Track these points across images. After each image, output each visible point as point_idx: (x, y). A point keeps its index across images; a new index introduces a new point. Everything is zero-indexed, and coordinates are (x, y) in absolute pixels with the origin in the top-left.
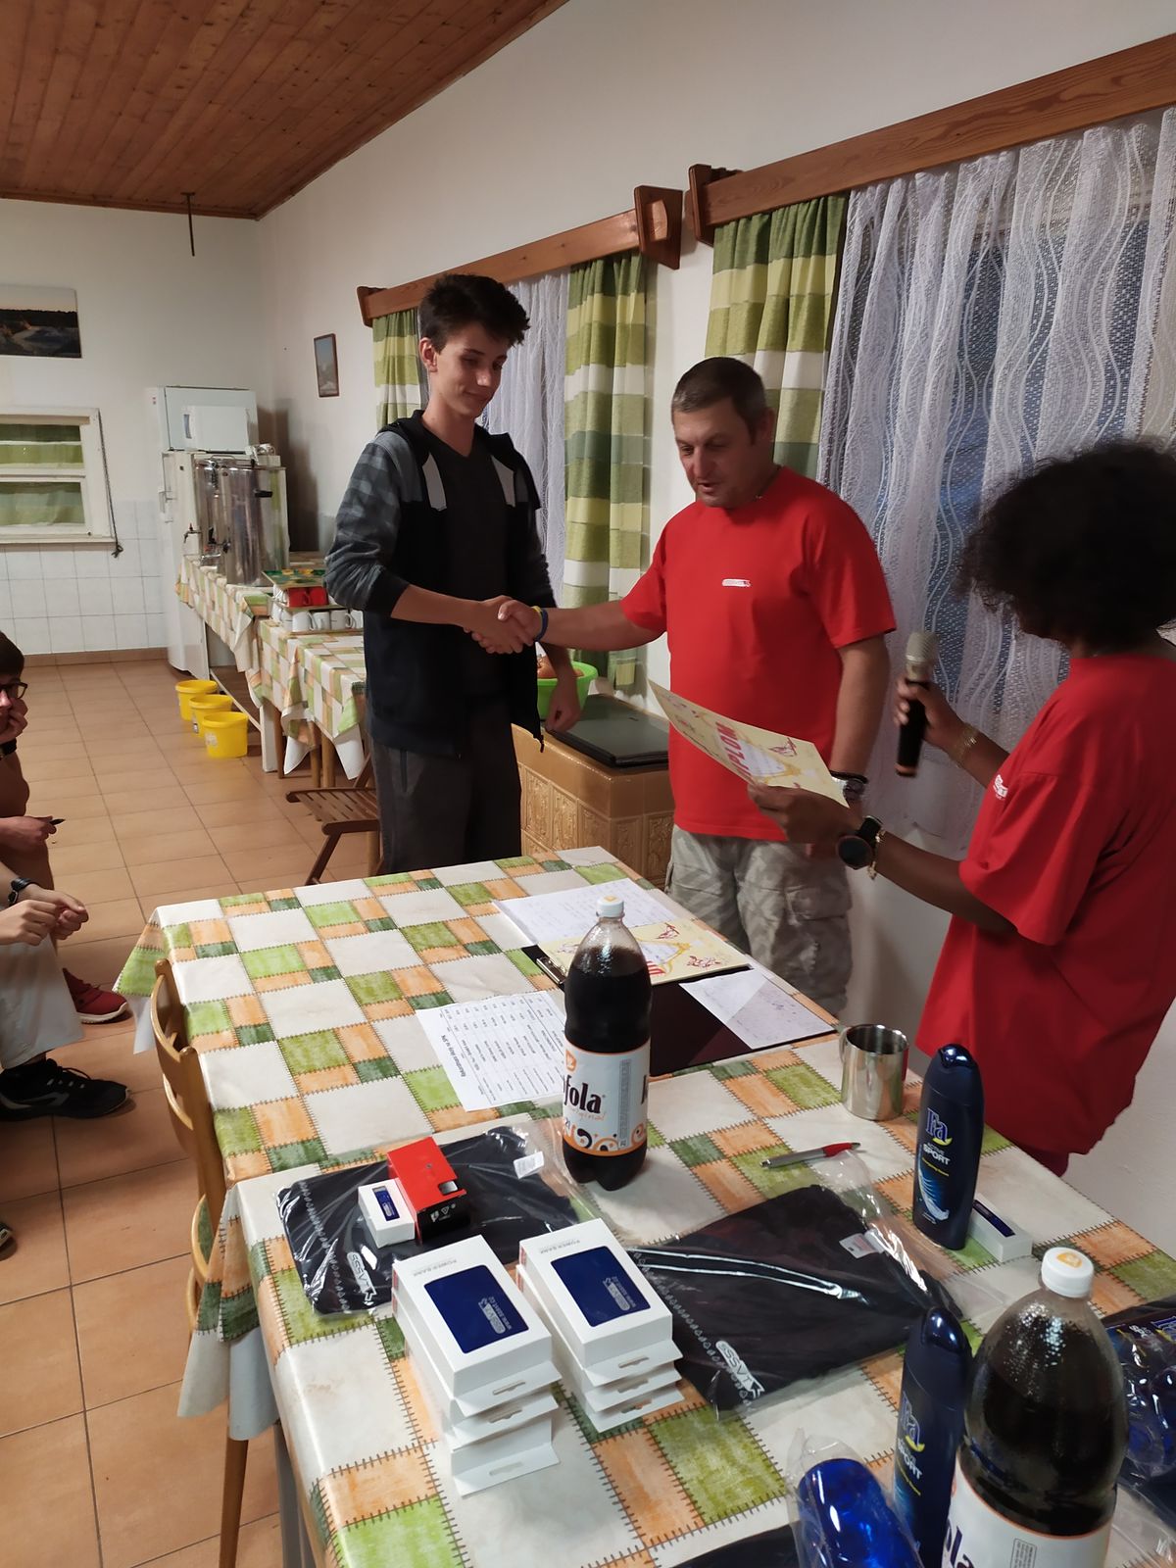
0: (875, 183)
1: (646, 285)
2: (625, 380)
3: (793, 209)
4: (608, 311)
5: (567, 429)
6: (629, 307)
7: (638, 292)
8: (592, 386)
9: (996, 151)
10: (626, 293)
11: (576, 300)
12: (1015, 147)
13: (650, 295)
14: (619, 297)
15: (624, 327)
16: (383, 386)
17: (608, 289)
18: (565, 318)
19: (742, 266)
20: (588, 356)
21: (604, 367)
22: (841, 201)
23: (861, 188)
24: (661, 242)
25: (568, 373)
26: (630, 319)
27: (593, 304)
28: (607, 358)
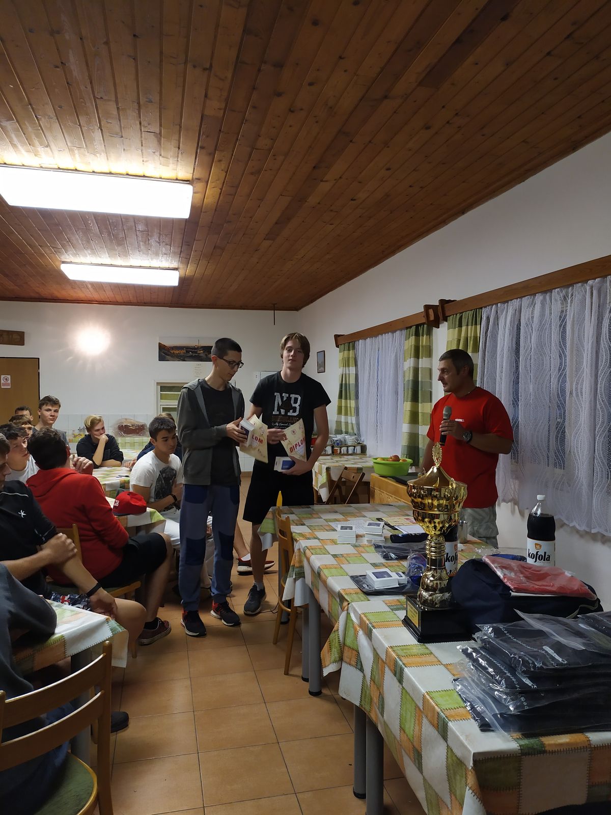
0: (489, 306)
1: (429, 333)
2: (423, 363)
3: (468, 312)
4: (417, 341)
5: (404, 380)
6: (424, 340)
7: (427, 335)
8: (412, 365)
9: (517, 298)
10: (423, 336)
11: (407, 338)
12: (521, 298)
13: (431, 336)
14: (421, 337)
15: (422, 346)
16: (342, 368)
17: (417, 334)
18: (404, 344)
19: (455, 328)
20: (411, 355)
21: (416, 359)
22: (481, 310)
23: (485, 307)
24: (432, 321)
25: (405, 361)
26: (424, 343)
27: (413, 339)
28: (417, 356)
